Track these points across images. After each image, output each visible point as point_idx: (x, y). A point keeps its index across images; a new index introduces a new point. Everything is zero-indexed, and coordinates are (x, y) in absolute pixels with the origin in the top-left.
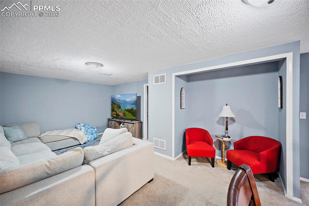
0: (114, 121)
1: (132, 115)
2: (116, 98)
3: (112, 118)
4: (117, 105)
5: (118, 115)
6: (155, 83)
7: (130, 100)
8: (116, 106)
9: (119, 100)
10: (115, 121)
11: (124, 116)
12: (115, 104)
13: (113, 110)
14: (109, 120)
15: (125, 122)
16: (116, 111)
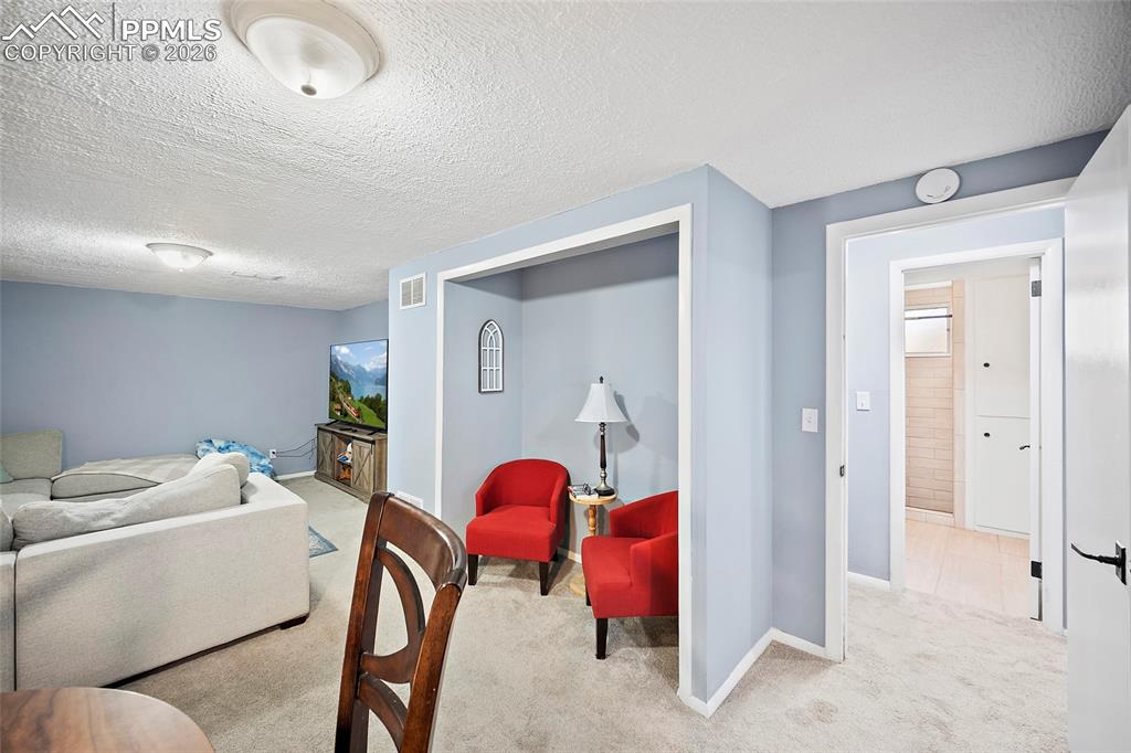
0: (329, 431)
1: (378, 417)
2: (339, 358)
3: (328, 425)
4: (342, 381)
5: (346, 415)
6: (404, 304)
7: (374, 367)
8: (340, 384)
9: (346, 366)
10: (333, 432)
11: (358, 417)
12: (336, 378)
13: (333, 398)
14: (319, 429)
15: (354, 438)
16: (340, 402)
